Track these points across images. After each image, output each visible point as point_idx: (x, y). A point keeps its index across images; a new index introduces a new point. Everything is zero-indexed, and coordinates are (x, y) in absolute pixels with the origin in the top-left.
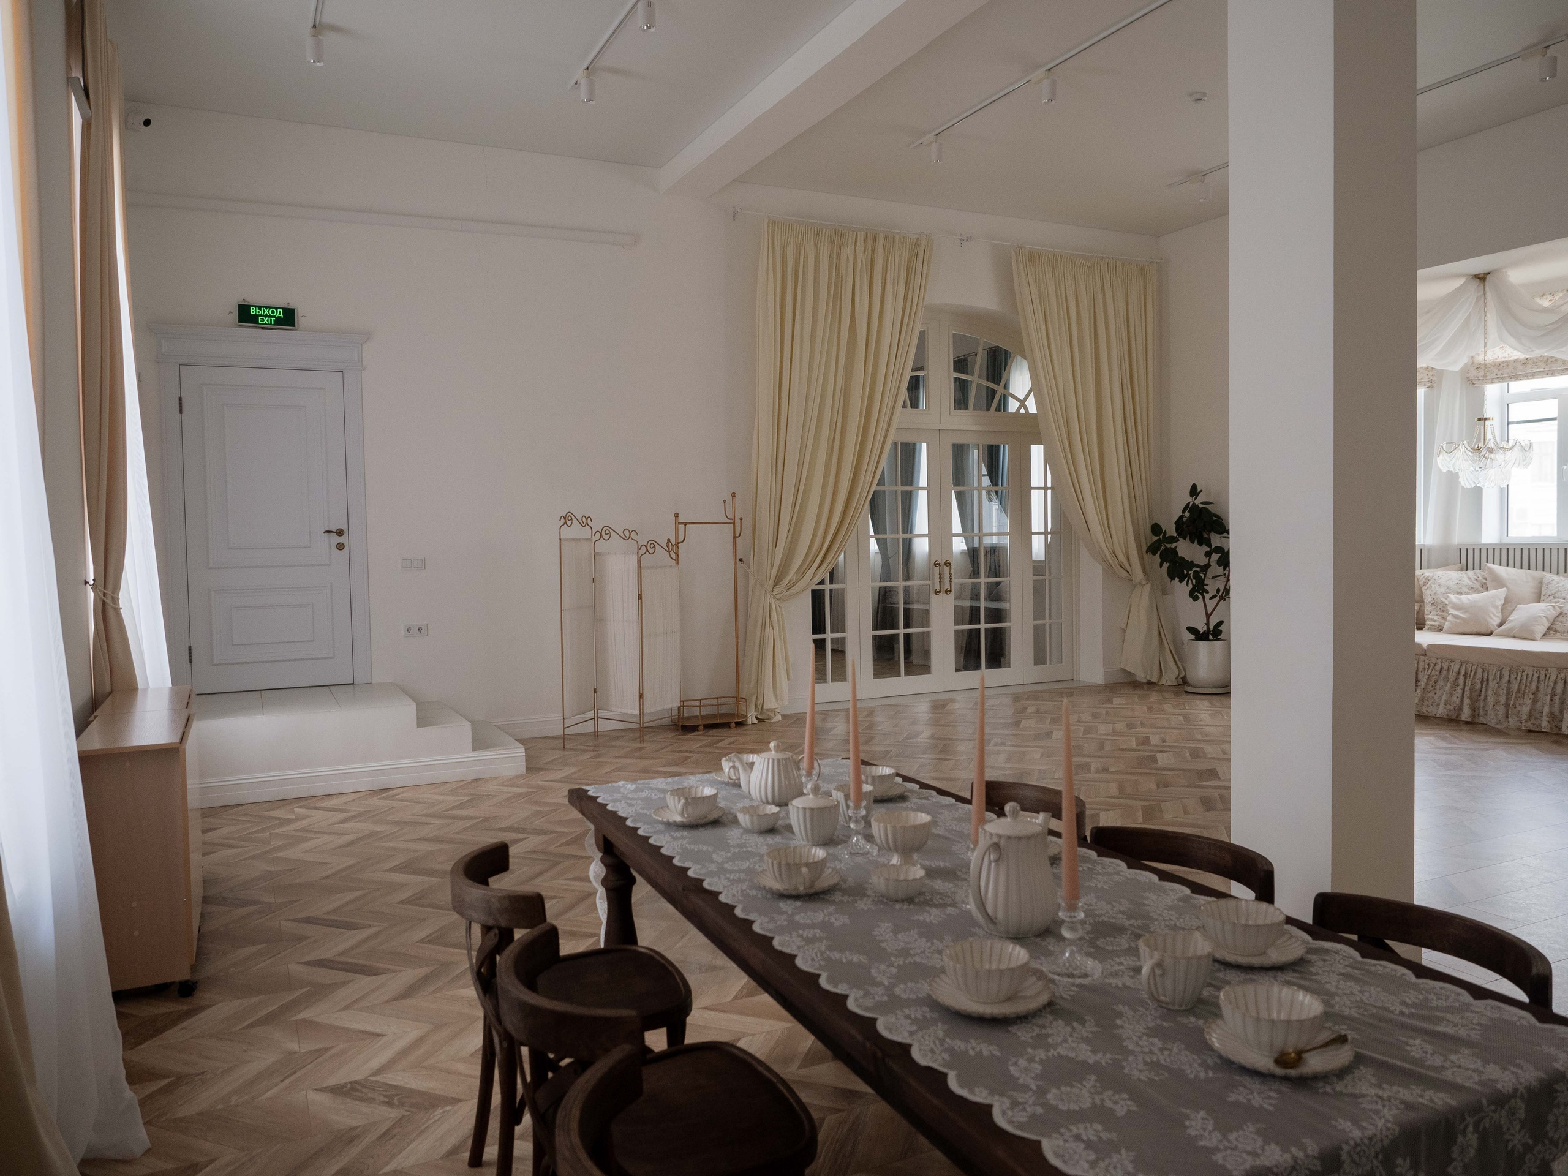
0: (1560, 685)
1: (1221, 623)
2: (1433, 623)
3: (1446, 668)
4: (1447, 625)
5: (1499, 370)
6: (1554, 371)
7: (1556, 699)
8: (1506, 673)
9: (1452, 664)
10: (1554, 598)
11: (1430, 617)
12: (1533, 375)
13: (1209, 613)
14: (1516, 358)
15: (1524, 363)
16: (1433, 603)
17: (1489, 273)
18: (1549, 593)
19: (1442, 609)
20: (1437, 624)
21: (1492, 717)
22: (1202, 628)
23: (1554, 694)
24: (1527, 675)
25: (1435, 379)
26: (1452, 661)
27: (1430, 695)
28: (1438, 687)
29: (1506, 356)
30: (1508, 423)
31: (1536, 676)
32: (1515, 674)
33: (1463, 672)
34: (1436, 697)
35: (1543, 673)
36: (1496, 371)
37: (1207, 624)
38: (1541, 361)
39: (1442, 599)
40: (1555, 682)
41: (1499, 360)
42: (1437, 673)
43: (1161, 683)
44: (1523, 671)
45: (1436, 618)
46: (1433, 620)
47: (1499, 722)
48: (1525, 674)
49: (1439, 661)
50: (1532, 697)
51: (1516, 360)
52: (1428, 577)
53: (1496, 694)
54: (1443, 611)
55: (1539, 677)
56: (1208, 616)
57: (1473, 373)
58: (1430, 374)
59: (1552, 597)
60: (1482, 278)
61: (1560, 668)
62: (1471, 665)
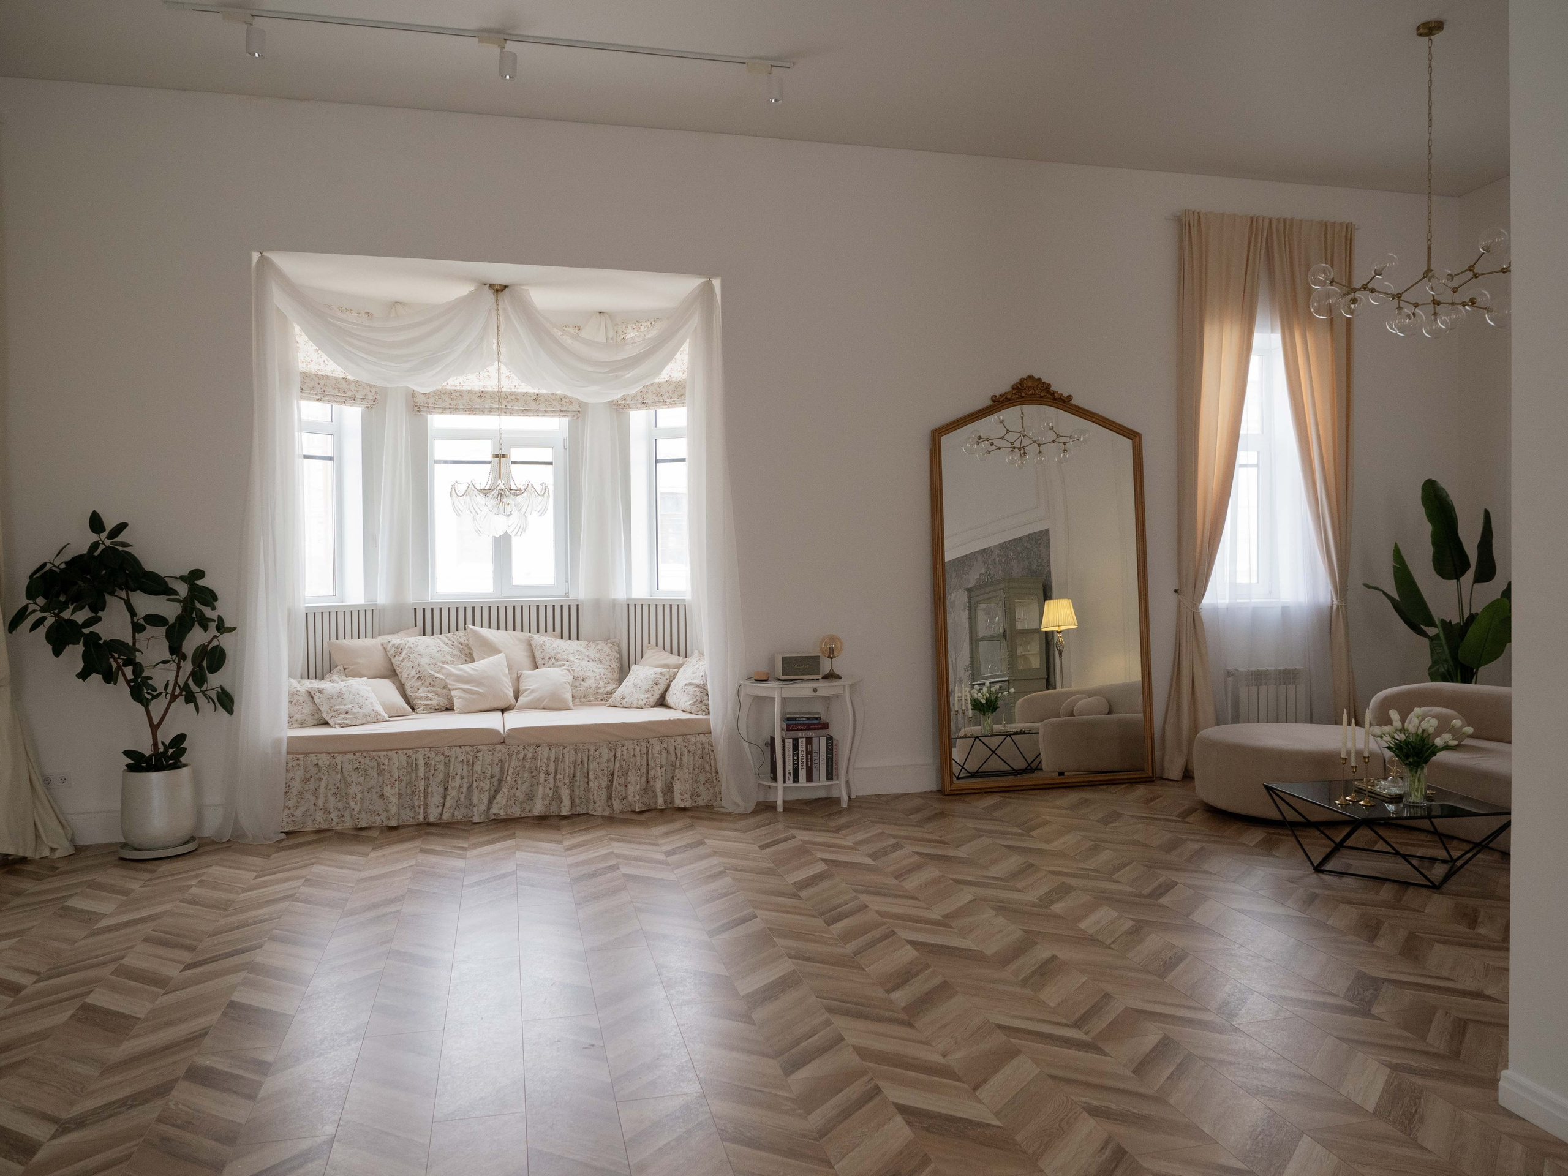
1: (181, 738)
2: (429, 702)
3: (530, 755)
4: (457, 704)
6: (513, 410)
9: (540, 749)
10: (556, 660)
11: (420, 694)
12: (491, 412)
13: (156, 723)
14: (469, 388)
16: (419, 678)
17: (506, 287)
18: (548, 656)
19: (433, 683)
20: (434, 702)
21: (597, 805)
22: (147, 751)
25: (378, 398)
26: (538, 746)
28: (519, 781)
29: (458, 384)
33: (553, 759)
34: (518, 793)
36: (449, 400)
37: (155, 744)
39: (430, 672)
45: (430, 695)
46: (427, 698)
47: (604, 810)
48: (625, 748)
49: (521, 748)
54: (434, 686)
56: (154, 728)
58: (373, 390)
59: (553, 660)
60: (499, 289)
61: (662, 738)
62: (561, 748)
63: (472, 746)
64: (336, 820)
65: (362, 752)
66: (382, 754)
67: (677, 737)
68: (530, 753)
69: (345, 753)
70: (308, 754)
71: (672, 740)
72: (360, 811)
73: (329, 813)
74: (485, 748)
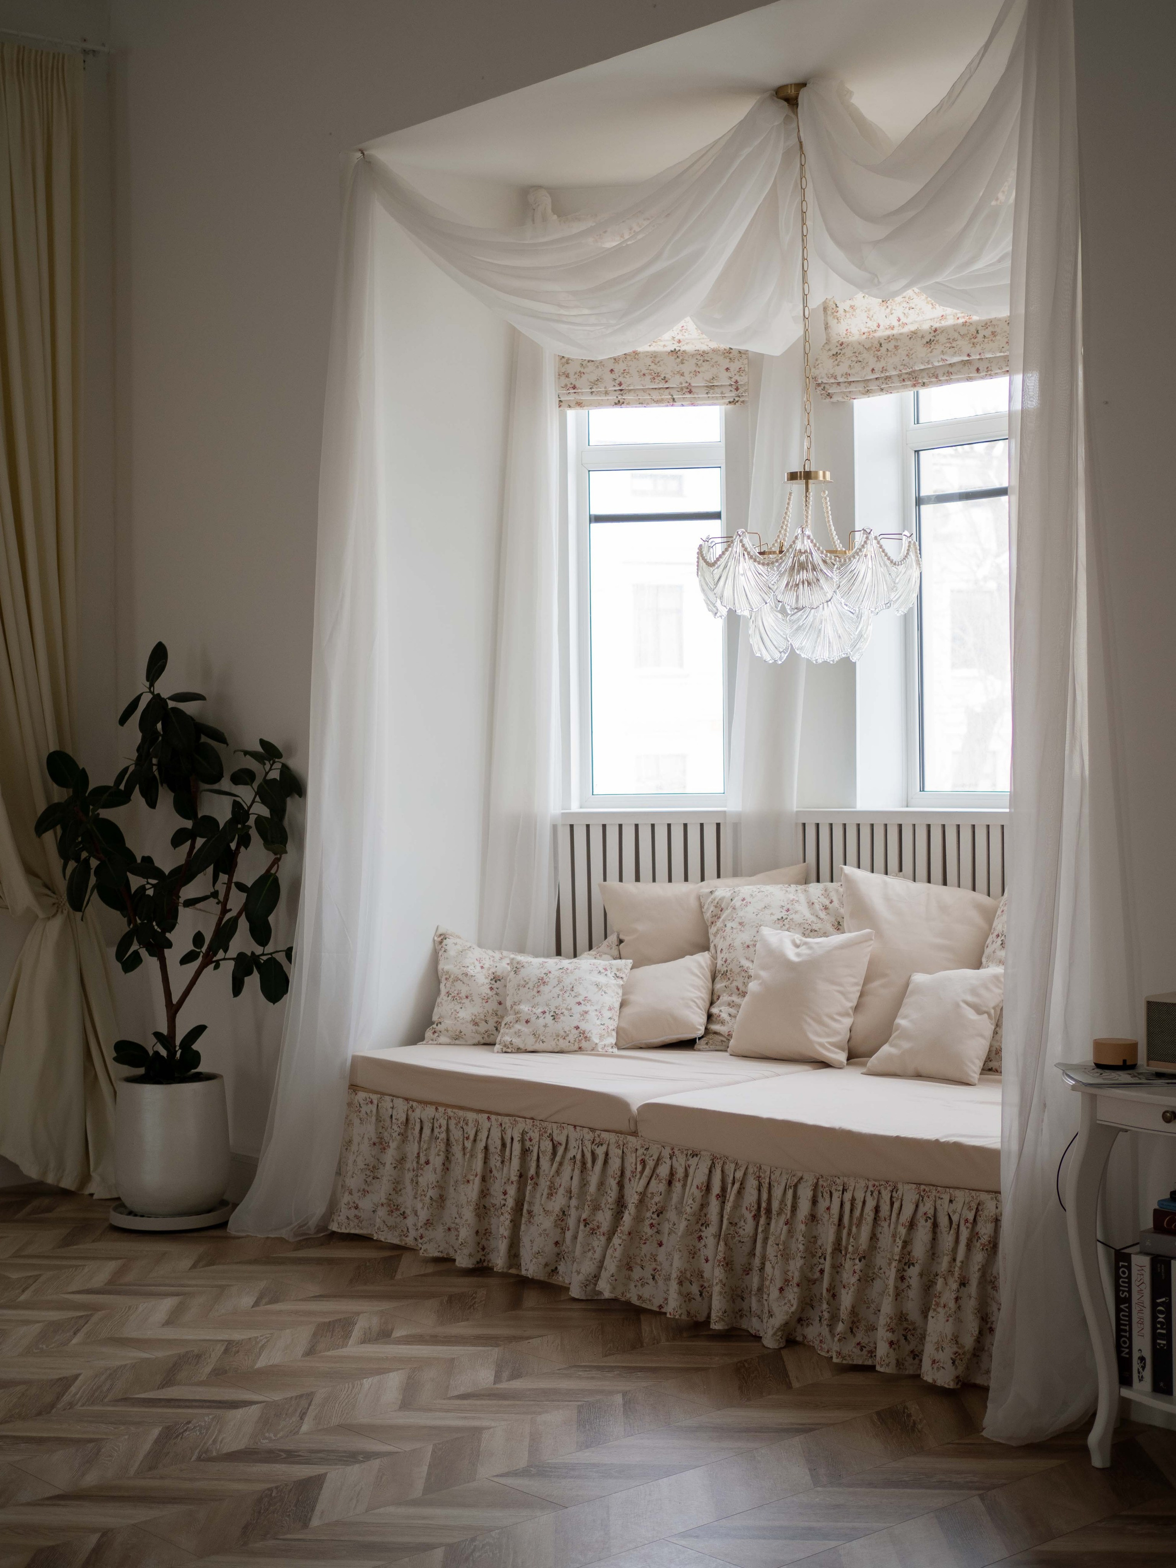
0: (923, 1233)
1: (199, 1030)
3: (680, 1171)
5: (878, 358)
7: (913, 1272)
8: (805, 1193)
9: (693, 1161)
12: (950, 373)
13: (175, 1000)
14: (913, 328)
15: (929, 342)
17: (801, 85)
23: (906, 1261)
24: (853, 1200)
25: (743, 380)
26: (694, 1155)
27: (646, 1249)
28: (666, 1227)
29: (895, 323)
30: (919, 501)
31: (871, 1204)
32: (827, 1196)
33: (716, 1189)
35: (886, 1196)
36: (872, 362)
37: (168, 1036)
38: (963, 336)
40: (912, 1225)
41: (882, 333)
42: (662, 1187)
43: (87, 1192)
44: (844, 1190)
48: (848, 1196)
49: (666, 1153)
50: (859, 1266)
51: (914, 333)
52: (722, 899)
53: (786, 1256)
55: (877, 1209)
56: (173, 1009)
57: (825, 368)
58: (734, 367)
60: (787, 97)
61: (923, 1187)
62: (733, 1166)
63: (593, 1130)
64: (413, 1233)
65: (447, 1106)
66: (471, 1116)
67: (958, 1193)
68: (680, 1164)
69: (425, 1103)
70: (383, 1094)
71: (946, 1198)
72: (428, 1223)
73: (404, 1215)
74: (612, 1138)
